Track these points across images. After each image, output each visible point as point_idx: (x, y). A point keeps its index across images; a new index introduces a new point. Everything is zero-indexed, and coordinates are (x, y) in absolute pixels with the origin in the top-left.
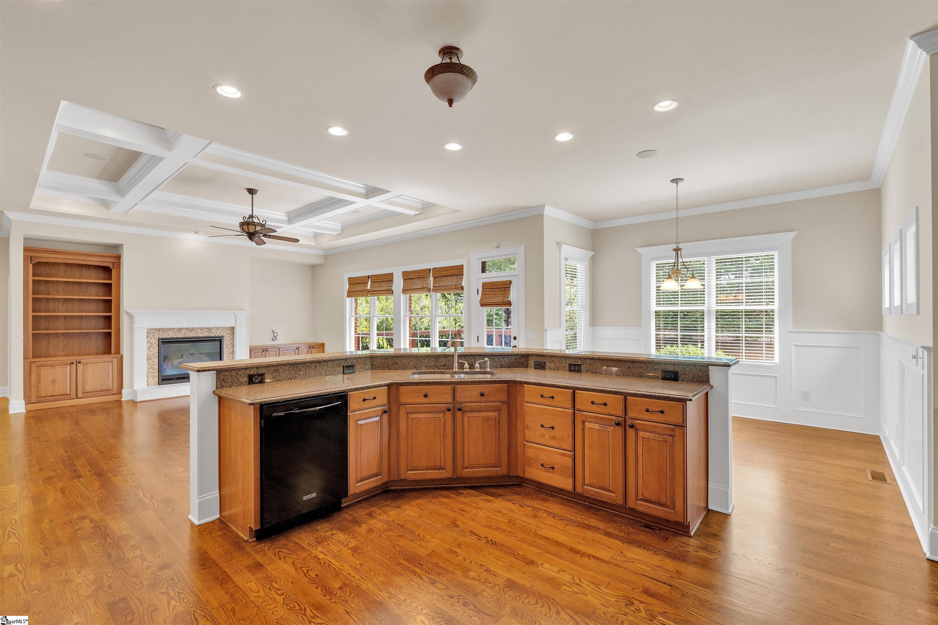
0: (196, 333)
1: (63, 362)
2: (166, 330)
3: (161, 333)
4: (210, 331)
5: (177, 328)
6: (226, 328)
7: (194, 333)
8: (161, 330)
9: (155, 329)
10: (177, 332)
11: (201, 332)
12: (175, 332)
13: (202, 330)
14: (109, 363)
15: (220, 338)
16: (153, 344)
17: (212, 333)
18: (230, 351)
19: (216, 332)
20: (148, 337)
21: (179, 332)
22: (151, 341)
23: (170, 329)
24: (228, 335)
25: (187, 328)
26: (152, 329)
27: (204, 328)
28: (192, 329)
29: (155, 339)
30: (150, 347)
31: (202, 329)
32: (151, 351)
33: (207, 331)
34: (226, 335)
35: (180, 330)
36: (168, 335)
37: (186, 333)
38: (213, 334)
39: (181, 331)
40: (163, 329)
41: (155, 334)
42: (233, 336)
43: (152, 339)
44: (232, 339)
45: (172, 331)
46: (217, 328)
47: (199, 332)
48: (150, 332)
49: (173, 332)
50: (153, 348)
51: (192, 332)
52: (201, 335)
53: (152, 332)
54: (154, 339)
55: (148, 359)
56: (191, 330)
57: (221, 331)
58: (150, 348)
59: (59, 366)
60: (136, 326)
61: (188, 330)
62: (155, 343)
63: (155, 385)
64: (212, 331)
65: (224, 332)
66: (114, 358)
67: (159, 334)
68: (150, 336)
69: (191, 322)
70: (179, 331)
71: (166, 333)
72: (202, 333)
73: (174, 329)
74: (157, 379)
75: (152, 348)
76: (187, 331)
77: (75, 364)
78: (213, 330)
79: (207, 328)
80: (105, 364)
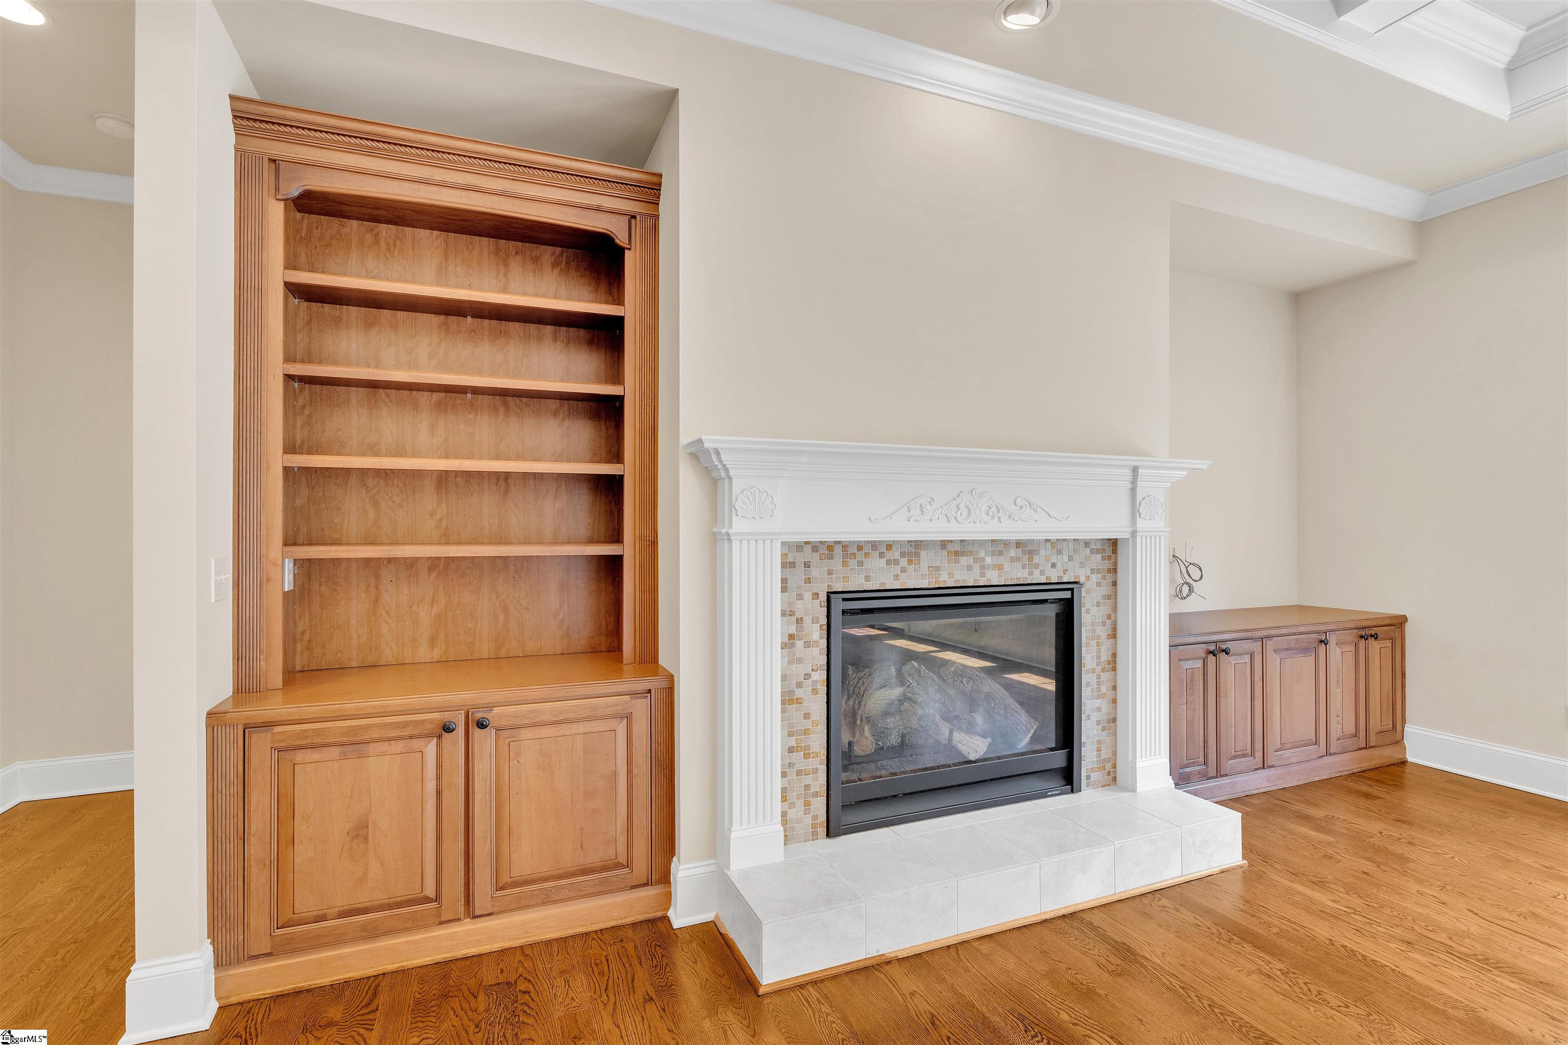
0: (977, 568)
1: (406, 724)
2: (860, 548)
3: (837, 564)
4: (1031, 559)
5: (900, 543)
6: (1087, 544)
7: (969, 568)
8: (838, 550)
9: (815, 547)
10: (904, 562)
12: (896, 562)
13: (1001, 553)
14: (612, 724)
15: (1067, 595)
16: (808, 620)
17: (1037, 566)
18: (1105, 656)
19: (1054, 565)
20: (784, 585)
21: (910, 562)
22: (799, 607)
23: (874, 545)
24: (1095, 578)
25: (944, 544)
26: (800, 547)
27: (1006, 543)
29: (816, 595)
30: (791, 637)
31: (998, 546)
32: (800, 661)
34: (1088, 578)
36: (868, 578)
37: (938, 569)
38: (1042, 573)
39: (917, 555)
40: (845, 546)
41: (815, 572)
42: (1115, 584)
43: (800, 597)
44: (1109, 597)
45: (881, 555)
46: (1056, 545)
47: (989, 560)
48: (795, 558)
49: (889, 562)
50: (807, 644)
51: (964, 561)
52: (994, 578)
53: (800, 558)
54: (808, 596)
55: (789, 700)
56: (957, 553)
57: (1070, 558)
58: (792, 646)
59: (385, 747)
60: (738, 526)
61: (945, 552)
62: (815, 620)
63: (815, 836)
64: (1036, 559)
65: (1082, 565)
66: (634, 694)
67: (830, 573)
68: (794, 578)
69: (965, 513)
70: (909, 554)
71: (860, 564)
72: (1000, 567)
73: (889, 546)
74: (819, 805)
75: (799, 644)
76: (939, 558)
77: (461, 730)
78: (1042, 552)
79: (1019, 544)
80: (597, 726)
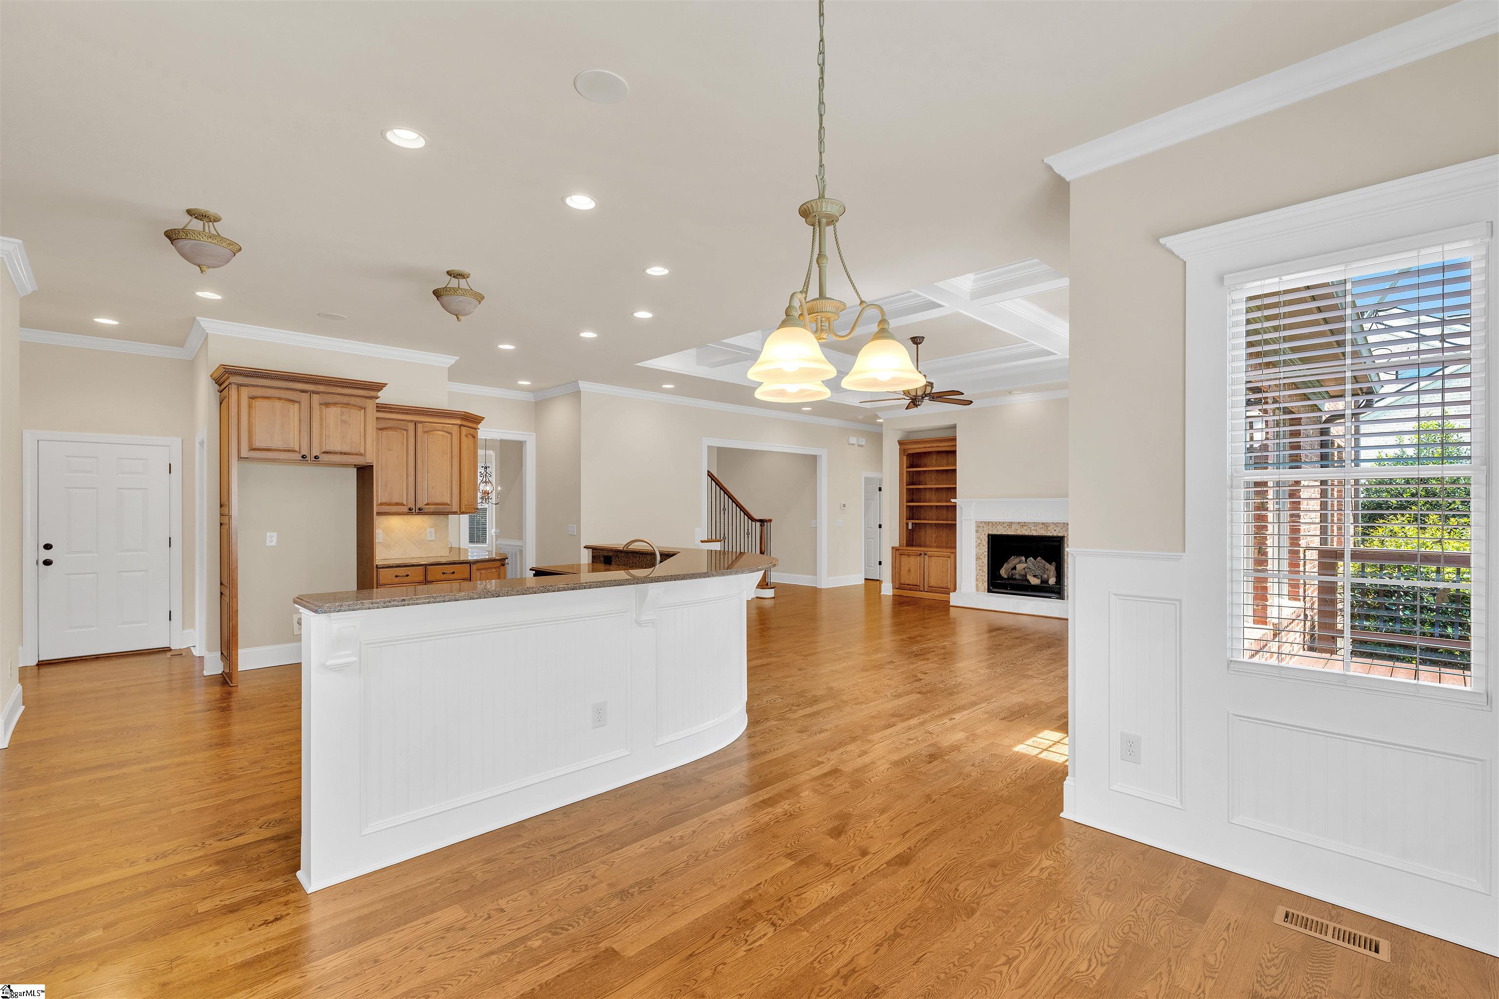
0: (1029, 530)
1: (915, 553)
2: (996, 523)
3: (990, 527)
4: (1047, 528)
5: (1007, 523)
8: (990, 524)
9: (985, 523)
10: (1007, 527)
11: (1035, 528)
13: (1037, 526)
14: (947, 558)
15: (1060, 539)
16: (983, 540)
17: (1049, 530)
19: (1055, 530)
20: (977, 531)
21: (1009, 528)
22: (981, 537)
23: (1000, 523)
25: (1019, 523)
26: (981, 523)
27: (1038, 523)
28: (1023, 525)
29: (985, 534)
30: (980, 543)
31: (1036, 524)
32: (981, 549)
33: (1043, 528)
35: (1010, 524)
36: (998, 531)
37: (1017, 529)
38: (1051, 532)
39: (1011, 526)
40: (992, 522)
41: (985, 529)
43: (981, 535)
45: (1001, 525)
46: (1057, 525)
47: (1032, 528)
48: (980, 525)
49: (1003, 527)
50: (983, 546)
52: (1035, 533)
53: (982, 525)
54: (983, 534)
55: (978, 558)
57: (1061, 529)
58: (980, 546)
59: (912, 556)
60: (965, 518)
61: (1019, 525)
62: (985, 540)
63: (985, 591)
64: (1049, 528)
65: (1066, 531)
66: (952, 553)
67: (988, 529)
68: (980, 530)
71: (996, 527)
72: (1037, 531)
73: (1004, 523)
74: (986, 585)
76: (1018, 527)
77: (923, 556)
78: (1051, 527)
79: (1043, 524)
80: (944, 558)
